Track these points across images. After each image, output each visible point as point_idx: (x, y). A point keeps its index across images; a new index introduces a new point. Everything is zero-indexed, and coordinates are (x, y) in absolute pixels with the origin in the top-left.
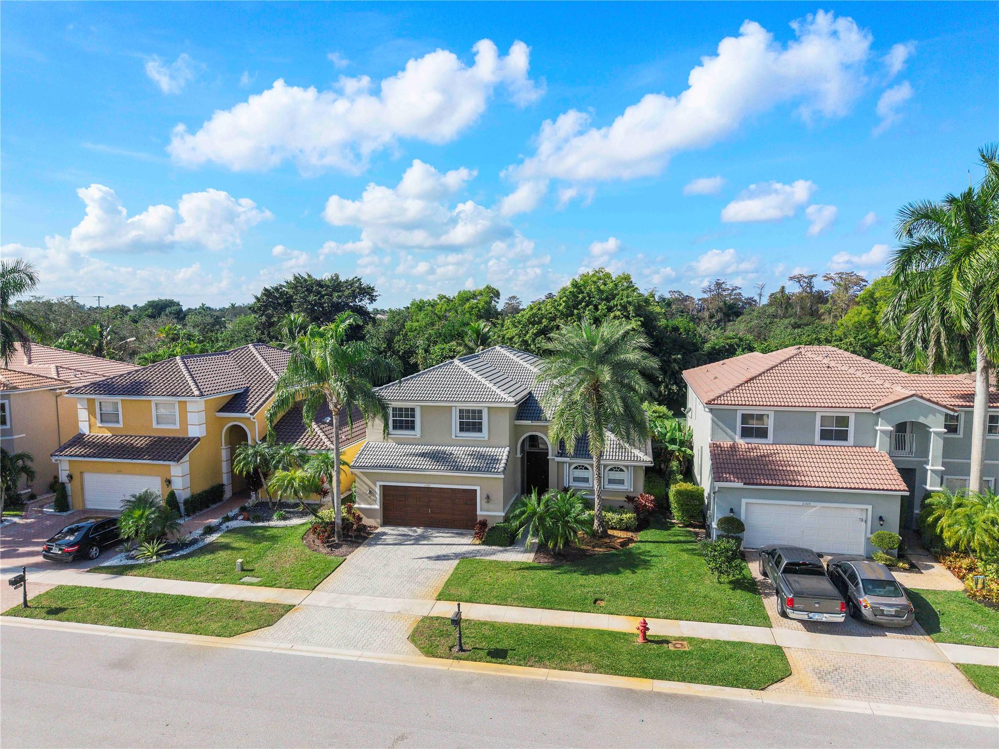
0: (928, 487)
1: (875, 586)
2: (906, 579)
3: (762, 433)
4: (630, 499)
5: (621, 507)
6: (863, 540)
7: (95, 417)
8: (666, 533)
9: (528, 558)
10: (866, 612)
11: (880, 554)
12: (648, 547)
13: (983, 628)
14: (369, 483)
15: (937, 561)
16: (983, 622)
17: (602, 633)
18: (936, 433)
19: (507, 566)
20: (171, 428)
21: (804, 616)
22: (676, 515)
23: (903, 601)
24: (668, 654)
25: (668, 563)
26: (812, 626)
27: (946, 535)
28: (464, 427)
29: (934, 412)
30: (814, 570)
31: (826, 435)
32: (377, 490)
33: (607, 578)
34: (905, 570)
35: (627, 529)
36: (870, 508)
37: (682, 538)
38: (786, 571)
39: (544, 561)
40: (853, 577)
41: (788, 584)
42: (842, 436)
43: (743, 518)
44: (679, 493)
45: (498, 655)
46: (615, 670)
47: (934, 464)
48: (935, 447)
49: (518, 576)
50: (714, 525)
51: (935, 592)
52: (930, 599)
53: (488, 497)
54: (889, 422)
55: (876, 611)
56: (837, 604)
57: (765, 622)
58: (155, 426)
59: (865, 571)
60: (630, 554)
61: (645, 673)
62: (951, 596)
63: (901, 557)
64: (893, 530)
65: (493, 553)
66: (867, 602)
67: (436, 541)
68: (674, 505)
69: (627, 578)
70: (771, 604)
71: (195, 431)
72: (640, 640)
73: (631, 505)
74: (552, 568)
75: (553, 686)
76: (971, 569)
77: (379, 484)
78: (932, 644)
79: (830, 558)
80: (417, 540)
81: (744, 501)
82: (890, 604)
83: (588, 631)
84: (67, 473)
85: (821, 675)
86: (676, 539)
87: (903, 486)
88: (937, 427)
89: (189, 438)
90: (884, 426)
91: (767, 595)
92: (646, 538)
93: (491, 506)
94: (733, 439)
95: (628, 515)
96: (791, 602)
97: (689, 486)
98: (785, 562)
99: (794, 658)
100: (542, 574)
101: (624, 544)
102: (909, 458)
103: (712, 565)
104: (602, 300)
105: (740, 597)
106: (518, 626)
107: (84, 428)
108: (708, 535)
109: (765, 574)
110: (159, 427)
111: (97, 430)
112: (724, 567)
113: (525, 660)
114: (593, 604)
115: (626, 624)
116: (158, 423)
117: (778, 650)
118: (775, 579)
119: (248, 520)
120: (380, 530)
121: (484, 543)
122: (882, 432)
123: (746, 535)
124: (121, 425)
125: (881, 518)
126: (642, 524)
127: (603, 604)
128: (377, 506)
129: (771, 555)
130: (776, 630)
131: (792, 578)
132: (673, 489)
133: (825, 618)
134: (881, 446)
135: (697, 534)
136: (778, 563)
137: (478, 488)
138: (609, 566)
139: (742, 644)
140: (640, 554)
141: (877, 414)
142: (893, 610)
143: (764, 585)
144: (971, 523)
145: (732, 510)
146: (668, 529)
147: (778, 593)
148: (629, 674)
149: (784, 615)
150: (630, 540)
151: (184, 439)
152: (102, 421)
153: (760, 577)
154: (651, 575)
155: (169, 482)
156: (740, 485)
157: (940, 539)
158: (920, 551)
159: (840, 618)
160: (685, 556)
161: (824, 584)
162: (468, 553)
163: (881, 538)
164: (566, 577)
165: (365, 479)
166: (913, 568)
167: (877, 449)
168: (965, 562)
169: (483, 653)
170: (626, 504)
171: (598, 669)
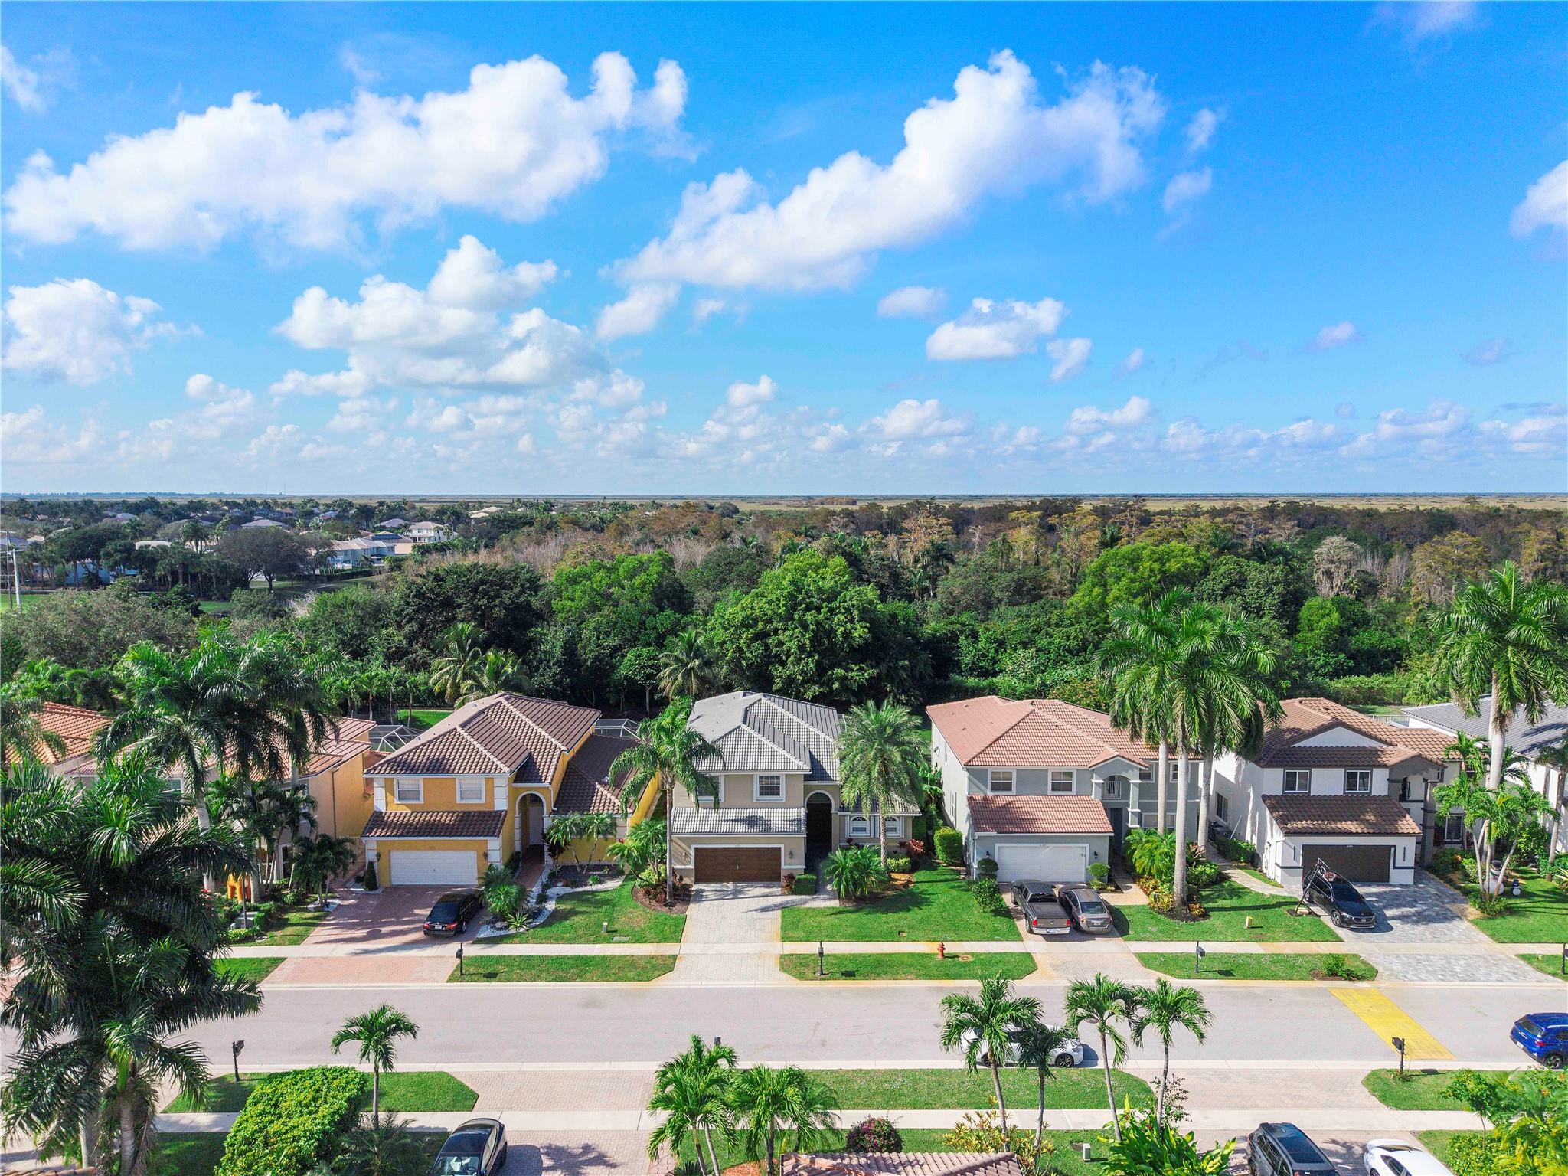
0: (1130, 825)
1: (1089, 906)
2: (1113, 899)
3: (1007, 787)
4: (902, 845)
5: (895, 852)
6: (1084, 870)
7: (393, 795)
8: (934, 872)
9: (835, 904)
10: (1083, 925)
11: (1095, 880)
12: (925, 886)
13: (1155, 929)
14: (684, 846)
15: (1135, 882)
16: (1156, 925)
17: (912, 955)
18: (1134, 784)
19: (821, 912)
20: (478, 803)
21: (1044, 931)
22: (941, 858)
23: (1106, 915)
24: (960, 964)
25: (943, 899)
26: (1049, 938)
27: (1137, 865)
28: (764, 791)
29: (1132, 768)
30: (1050, 899)
31: (1056, 787)
32: (692, 852)
33: (902, 915)
34: (1112, 891)
35: (903, 872)
36: (1088, 846)
37: (949, 877)
38: (1031, 901)
39: (849, 905)
40: (1075, 901)
41: (1033, 910)
42: (1068, 787)
43: (996, 860)
44: (943, 838)
45: (849, 975)
46: (930, 977)
47: (1133, 809)
48: (1134, 794)
49: (834, 919)
50: (975, 865)
51: (1129, 907)
52: (1125, 912)
53: (791, 854)
54: (1100, 777)
55: (1090, 924)
56: (1065, 921)
57: (1019, 937)
58: (458, 801)
59: (1083, 896)
60: (912, 894)
61: (948, 977)
62: (1138, 909)
63: (1111, 881)
64: (1104, 862)
65: (805, 902)
66: (1083, 918)
67: (751, 894)
68: (938, 848)
69: (916, 915)
70: (1022, 925)
71: (501, 804)
72: (940, 957)
73: (904, 850)
74: (857, 911)
75: (894, 990)
76: (1155, 888)
77: (693, 847)
78: (1123, 943)
79: (1061, 886)
80: (736, 894)
81: (997, 845)
82: (1098, 918)
83: (903, 954)
84: (375, 852)
85: (1055, 968)
86: (943, 878)
87: (1110, 829)
88: (1135, 780)
89: (496, 812)
90: (1097, 780)
91: (1018, 919)
92: (921, 879)
93: (793, 861)
94: (985, 793)
95: (904, 860)
96: (1035, 923)
97: (947, 831)
98: (1030, 894)
99: (1038, 959)
100: (853, 916)
101: (906, 886)
102: (1115, 800)
103: (980, 899)
104: (823, 601)
105: (1000, 922)
106: (853, 955)
107: (380, 805)
108: (968, 873)
109: (1016, 903)
110: (464, 802)
111: (394, 807)
112: (988, 901)
113: (867, 976)
114: (896, 935)
115: (929, 948)
116: (462, 798)
117: (1028, 955)
118: (1024, 907)
119: (567, 886)
120: (695, 887)
121: (794, 893)
122: (1096, 784)
123: (999, 873)
124: (422, 801)
125: (1095, 854)
126: (913, 868)
127: (905, 934)
128: (691, 867)
129: (1020, 889)
130: (1026, 942)
131: (1035, 905)
132: (938, 834)
133: (1057, 931)
134: (1095, 796)
135: (959, 872)
136: (1026, 894)
137: (782, 846)
138: (900, 905)
139: (1006, 953)
140: (921, 893)
141: (1093, 770)
142: (1099, 922)
143: (1015, 911)
144: (1152, 856)
145: (988, 853)
146: (935, 869)
147: (1026, 916)
148: (938, 978)
149: (1031, 931)
150: (909, 882)
151: (490, 812)
152: (400, 799)
153: (1012, 906)
154: (933, 910)
155: (486, 855)
156: (995, 834)
157: (1133, 868)
158: (1125, 875)
159: (1066, 931)
160: (955, 892)
161: (1057, 908)
162: (787, 902)
163: (1095, 869)
164: (871, 917)
165: (680, 843)
166: (1118, 889)
167: (1093, 797)
168: (1152, 883)
169: (838, 975)
170: (899, 850)
171: (918, 977)
